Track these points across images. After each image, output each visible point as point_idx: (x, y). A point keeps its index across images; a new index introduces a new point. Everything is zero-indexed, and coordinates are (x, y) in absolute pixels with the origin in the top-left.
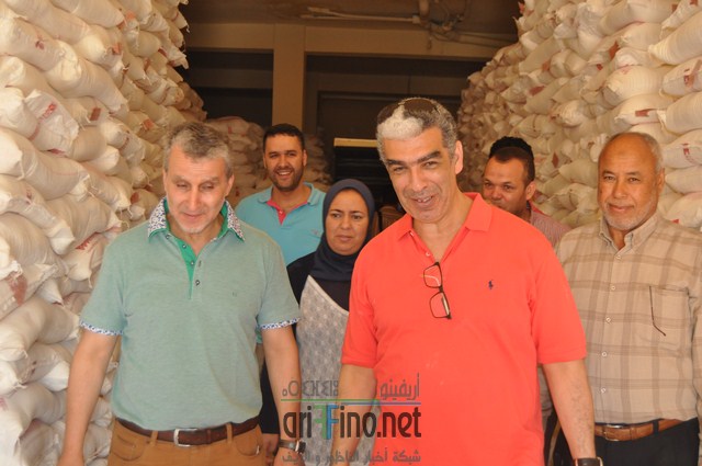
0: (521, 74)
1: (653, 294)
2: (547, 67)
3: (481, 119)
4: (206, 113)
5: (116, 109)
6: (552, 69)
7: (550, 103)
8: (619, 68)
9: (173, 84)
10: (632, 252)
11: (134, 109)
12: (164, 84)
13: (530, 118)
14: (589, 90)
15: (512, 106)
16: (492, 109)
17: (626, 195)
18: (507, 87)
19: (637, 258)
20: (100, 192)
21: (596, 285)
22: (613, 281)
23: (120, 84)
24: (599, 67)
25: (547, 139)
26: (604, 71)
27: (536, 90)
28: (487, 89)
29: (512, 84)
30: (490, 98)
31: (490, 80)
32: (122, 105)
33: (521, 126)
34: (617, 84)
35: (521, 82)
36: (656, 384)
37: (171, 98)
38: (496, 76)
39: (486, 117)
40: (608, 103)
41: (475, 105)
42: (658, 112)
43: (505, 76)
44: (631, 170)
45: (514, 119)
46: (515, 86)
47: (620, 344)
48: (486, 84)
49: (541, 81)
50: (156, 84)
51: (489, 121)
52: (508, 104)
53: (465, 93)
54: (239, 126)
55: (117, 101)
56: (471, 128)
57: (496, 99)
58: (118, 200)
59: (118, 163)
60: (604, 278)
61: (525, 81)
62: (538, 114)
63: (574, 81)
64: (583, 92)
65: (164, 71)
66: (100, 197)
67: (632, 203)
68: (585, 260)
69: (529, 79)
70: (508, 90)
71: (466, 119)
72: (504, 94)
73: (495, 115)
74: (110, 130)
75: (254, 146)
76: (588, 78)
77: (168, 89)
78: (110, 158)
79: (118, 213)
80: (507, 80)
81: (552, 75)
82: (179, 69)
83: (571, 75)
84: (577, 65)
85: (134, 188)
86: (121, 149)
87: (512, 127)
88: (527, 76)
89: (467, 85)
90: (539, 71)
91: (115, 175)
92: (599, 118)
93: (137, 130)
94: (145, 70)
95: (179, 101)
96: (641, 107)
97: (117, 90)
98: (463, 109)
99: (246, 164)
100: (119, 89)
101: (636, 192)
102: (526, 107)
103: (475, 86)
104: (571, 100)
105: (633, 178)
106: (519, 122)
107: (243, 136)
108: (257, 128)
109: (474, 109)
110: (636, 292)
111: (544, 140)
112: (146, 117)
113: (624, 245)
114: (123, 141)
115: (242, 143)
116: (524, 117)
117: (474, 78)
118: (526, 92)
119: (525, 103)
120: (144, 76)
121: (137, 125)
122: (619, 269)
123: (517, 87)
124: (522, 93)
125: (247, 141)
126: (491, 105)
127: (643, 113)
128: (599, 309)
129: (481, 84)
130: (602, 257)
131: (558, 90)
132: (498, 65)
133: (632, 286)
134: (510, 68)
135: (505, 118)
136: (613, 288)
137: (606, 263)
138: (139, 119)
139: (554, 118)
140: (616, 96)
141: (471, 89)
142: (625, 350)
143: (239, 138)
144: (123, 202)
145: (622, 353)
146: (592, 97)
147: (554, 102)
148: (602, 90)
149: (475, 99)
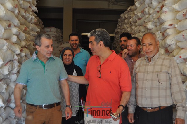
0: (135, 14)
1: (158, 74)
2: (143, 12)
3: (124, 27)
4: (44, 26)
5: (16, 24)
6: (144, 13)
7: (143, 22)
8: (164, 12)
9: (33, 17)
10: (153, 63)
11: (22, 24)
12: (31, 17)
13: (138, 27)
14: (155, 19)
15: (133, 23)
16: (127, 24)
17: (149, 49)
18: (131, 18)
19: (154, 65)
20: (11, 49)
21: (145, 72)
22: (149, 71)
23: (17, 17)
24: (158, 12)
25: (143, 33)
26: (159, 13)
27: (140, 19)
28: (125, 18)
29: (133, 17)
30: (126, 21)
31: (126, 16)
32: (18, 23)
33: (135, 29)
34: (163, 17)
35: (135, 16)
36: (159, 97)
37: (33, 21)
38: (128, 15)
39: (125, 27)
40: (160, 22)
41: (122, 23)
42: (175, 25)
43: (131, 15)
44: (149, 42)
45: (133, 27)
46: (133, 18)
47: (150, 87)
48: (125, 17)
49: (141, 16)
50: (28, 17)
51: (126, 28)
52: (132, 23)
53: (119, 20)
54: (53, 29)
55: (16, 22)
56: (121, 30)
57: (128, 21)
58: (17, 51)
59: (17, 40)
60: (146, 70)
61: (136, 16)
62: (140, 26)
63: (151, 16)
64: (153, 19)
65: (31, 13)
66: (11, 50)
67: (151, 51)
68: (142, 66)
69: (138, 15)
70: (132, 19)
71: (119, 27)
72: (130, 20)
73: (128, 26)
74: (14, 30)
75: (58, 35)
76: (155, 15)
77: (32, 18)
78: (14, 39)
79: (17, 55)
80: (131, 16)
81: (144, 14)
82: (35, 13)
83: (150, 14)
84: (151, 11)
85: (22, 48)
86: (18, 36)
87: (133, 29)
88: (137, 15)
89: (120, 17)
90: (140, 13)
91: (16, 44)
92: (158, 27)
93: (23, 30)
94: (25, 13)
95: (35, 22)
96: (170, 23)
97: (16, 19)
98: (119, 24)
99: (56, 40)
100: (17, 18)
101: (152, 48)
102: (137, 24)
103: (122, 18)
104: (149, 21)
105: (150, 44)
106: (135, 28)
107: (55, 32)
108: (59, 30)
109: (122, 24)
110: (154, 73)
111: (142, 33)
112: (26, 27)
113: (151, 61)
114: (18, 33)
115: (54, 34)
116: (136, 27)
117: (122, 15)
118: (137, 19)
119: (136, 22)
120: (25, 14)
121: (23, 29)
122: (150, 68)
123: (134, 18)
124: (135, 19)
125: (56, 34)
126: (127, 23)
127: (171, 25)
128: (145, 78)
129: (124, 17)
130: (146, 65)
131: (146, 19)
132: (129, 12)
133: (153, 72)
134: (132, 12)
135: (131, 27)
136: (148, 73)
137: (147, 66)
138: (23, 27)
139: (145, 27)
140: (163, 20)
141: (121, 18)
142: (151, 88)
143: (53, 33)
144: (18, 51)
145: (151, 89)
146: (155, 21)
147: (145, 22)
148: (159, 18)
149: (122, 21)
